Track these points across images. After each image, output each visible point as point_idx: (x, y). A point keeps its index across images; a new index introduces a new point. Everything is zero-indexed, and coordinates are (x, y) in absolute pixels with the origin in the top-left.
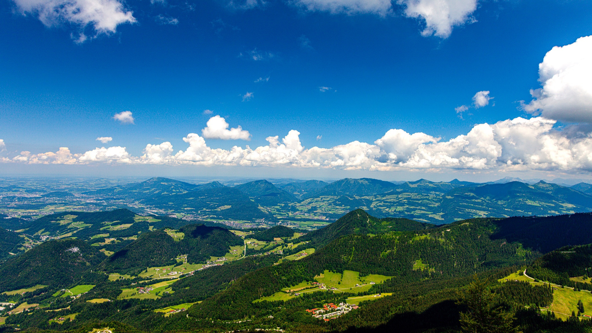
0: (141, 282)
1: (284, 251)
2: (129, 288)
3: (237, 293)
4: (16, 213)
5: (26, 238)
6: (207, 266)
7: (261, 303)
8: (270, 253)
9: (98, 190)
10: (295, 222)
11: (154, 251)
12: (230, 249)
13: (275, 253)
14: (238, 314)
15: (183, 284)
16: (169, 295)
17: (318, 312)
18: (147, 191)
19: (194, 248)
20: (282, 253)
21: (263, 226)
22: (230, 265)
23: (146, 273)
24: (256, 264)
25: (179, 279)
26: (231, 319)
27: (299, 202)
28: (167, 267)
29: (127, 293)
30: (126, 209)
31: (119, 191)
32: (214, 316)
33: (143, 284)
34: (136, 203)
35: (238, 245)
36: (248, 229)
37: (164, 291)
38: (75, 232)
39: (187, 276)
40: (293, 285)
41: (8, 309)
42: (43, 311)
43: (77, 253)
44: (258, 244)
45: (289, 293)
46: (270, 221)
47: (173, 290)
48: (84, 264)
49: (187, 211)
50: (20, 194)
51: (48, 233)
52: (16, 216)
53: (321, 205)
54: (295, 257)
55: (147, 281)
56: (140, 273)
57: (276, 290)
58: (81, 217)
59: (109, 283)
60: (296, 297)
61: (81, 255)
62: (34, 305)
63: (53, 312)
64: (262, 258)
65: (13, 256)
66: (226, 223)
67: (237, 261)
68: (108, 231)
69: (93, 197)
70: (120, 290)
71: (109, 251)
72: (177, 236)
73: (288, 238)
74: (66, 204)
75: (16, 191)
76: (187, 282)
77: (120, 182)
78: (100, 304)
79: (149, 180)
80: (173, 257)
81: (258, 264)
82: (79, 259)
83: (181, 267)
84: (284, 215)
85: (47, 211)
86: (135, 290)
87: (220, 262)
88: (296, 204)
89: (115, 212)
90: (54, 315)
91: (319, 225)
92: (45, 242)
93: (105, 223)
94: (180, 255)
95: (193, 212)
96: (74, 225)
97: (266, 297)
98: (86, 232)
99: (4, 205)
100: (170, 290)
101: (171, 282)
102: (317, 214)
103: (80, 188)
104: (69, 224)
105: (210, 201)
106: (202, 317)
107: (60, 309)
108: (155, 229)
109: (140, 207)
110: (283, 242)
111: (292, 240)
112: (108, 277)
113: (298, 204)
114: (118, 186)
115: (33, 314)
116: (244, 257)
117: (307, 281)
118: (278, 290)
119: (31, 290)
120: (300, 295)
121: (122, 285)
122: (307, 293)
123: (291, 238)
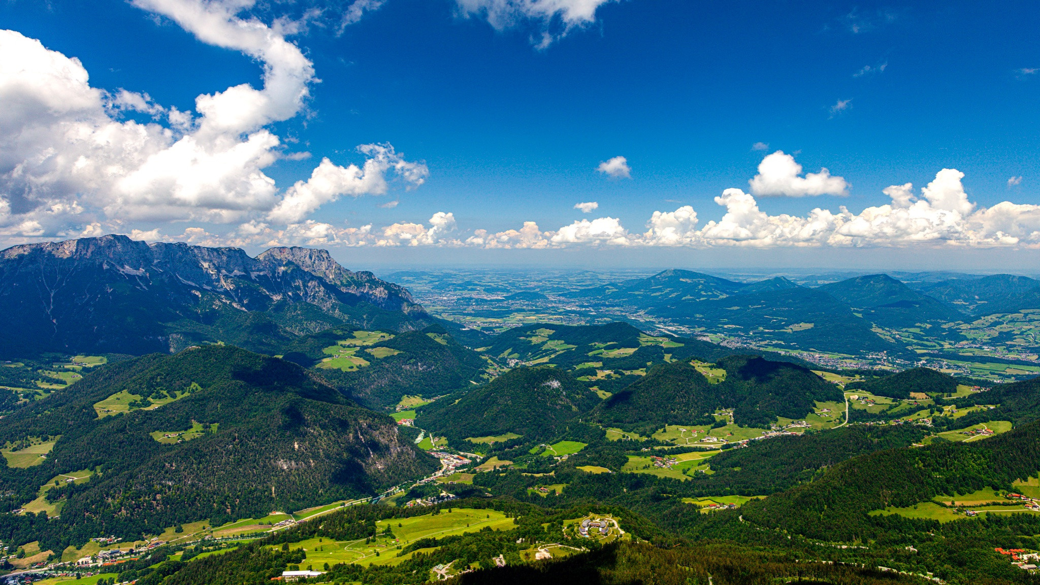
0: (657, 448)
1: (934, 421)
2: (638, 455)
3: (835, 491)
5: (489, 361)
6: (773, 434)
7: (887, 517)
8: (901, 422)
9: (581, 290)
10: (960, 364)
11: (674, 398)
12: (815, 406)
13: (914, 424)
14: (838, 532)
15: (729, 460)
16: (705, 477)
17: (1025, 557)
18: (658, 294)
19: (745, 398)
20: (929, 424)
21: (883, 367)
22: (818, 436)
23: (665, 434)
24: (872, 441)
25: (721, 451)
26: (825, 539)
27: (968, 320)
28: (699, 427)
29: (636, 464)
30: (625, 324)
31: (613, 292)
32: (790, 527)
33: (660, 451)
34: (640, 313)
35: (832, 400)
36: (851, 371)
37: (697, 468)
38: (553, 356)
39: (735, 447)
40: (961, 493)
41: (475, 463)
42: (518, 473)
43: (557, 390)
44: (873, 402)
45: (951, 507)
46: (899, 357)
47: (711, 469)
48: (570, 408)
49: (728, 330)
50: (478, 294)
51: (516, 355)
52: (475, 327)
53: (1023, 330)
54: (961, 435)
55: (666, 448)
56: (654, 432)
57: (921, 498)
58: (561, 332)
59: (608, 444)
60: (968, 518)
61: (564, 393)
62: (507, 463)
63: (532, 477)
64: (885, 431)
65: (476, 385)
66: (807, 356)
67: (830, 430)
68: (600, 357)
69: (575, 302)
70: (625, 457)
71: (603, 392)
72: (715, 375)
73: (943, 396)
74: (537, 312)
75: (472, 290)
76: (735, 458)
77: (613, 277)
78: (597, 474)
79: (659, 274)
80: (707, 412)
81: (876, 440)
82: (561, 400)
83: (724, 430)
84: (932, 346)
85: (513, 321)
86: (648, 460)
87: (796, 428)
88: (959, 324)
89: (609, 327)
90: (533, 482)
91: (1021, 373)
92: (514, 370)
93: (597, 345)
94: (720, 409)
95: (739, 332)
96: (551, 345)
97: (897, 507)
98: (566, 359)
99: (459, 311)
100: (706, 468)
101: (708, 455)
102: (1015, 348)
103: (555, 286)
104: (544, 343)
105: (771, 315)
106: (767, 524)
107: (541, 475)
108: (674, 360)
109: (648, 320)
110: (930, 401)
111: (953, 400)
112: (605, 433)
113: (964, 326)
114: (611, 284)
115: (506, 476)
116: (845, 424)
117: (996, 488)
118: (926, 498)
119: (502, 439)
120: (977, 515)
121: (628, 450)
122: (997, 514)
123: (950, 396)
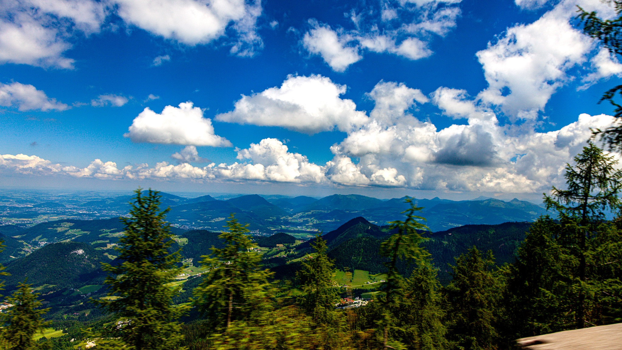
1: (288, 256)
4: (10, 221)
5: (25, 243)
8: (275, 258)
9: (89, 202)
13: (280, 257)
15: (193, 284)
16: (181, 293)
19: (199, 252)
20: (286, 257)
25: (188, 280)
27: (291, 216)
28: (174, 269)
31: (111, 203)
38: (73, 238)
39: (195, 278)
43: (82, 255)
44: (261, 250)
47: (184, 289)
48: (90, 266)
49: (181, 222)
50: (11, 204)
51: (45, 239)
52: (10, 224)
53: (311, 219)
58: (78, 224)
61: (87, 257)
63: (67, 308)
65: (14, 259)
68: (107, 237)
69: (85, 209)
71: (112, 256)
72: (181, 241)
73: (289, 245)
74: (58, 214)
75: (5, 201)
76: (197, 282)
77: (109, 195)
82: (85, 261)
83: (188, 269)
84: (277, 227)
85: (40, 220)
88: (287, 217)
90: (68, 311)
92: (44, 248)
93: (103, 231)
94: (185, 259)
95: (187, 223)
96: (71, 232)
98: (85, 239)
101: (180, 283)
102: (309, 227)
103: (71, 199)
104: (66, 231)
105: (203, 214)
107: (73, 305)
110: (285, 248)
113: (290, 218)
114: (109, 199)
119: (40, 289)
123: (292, 245)
